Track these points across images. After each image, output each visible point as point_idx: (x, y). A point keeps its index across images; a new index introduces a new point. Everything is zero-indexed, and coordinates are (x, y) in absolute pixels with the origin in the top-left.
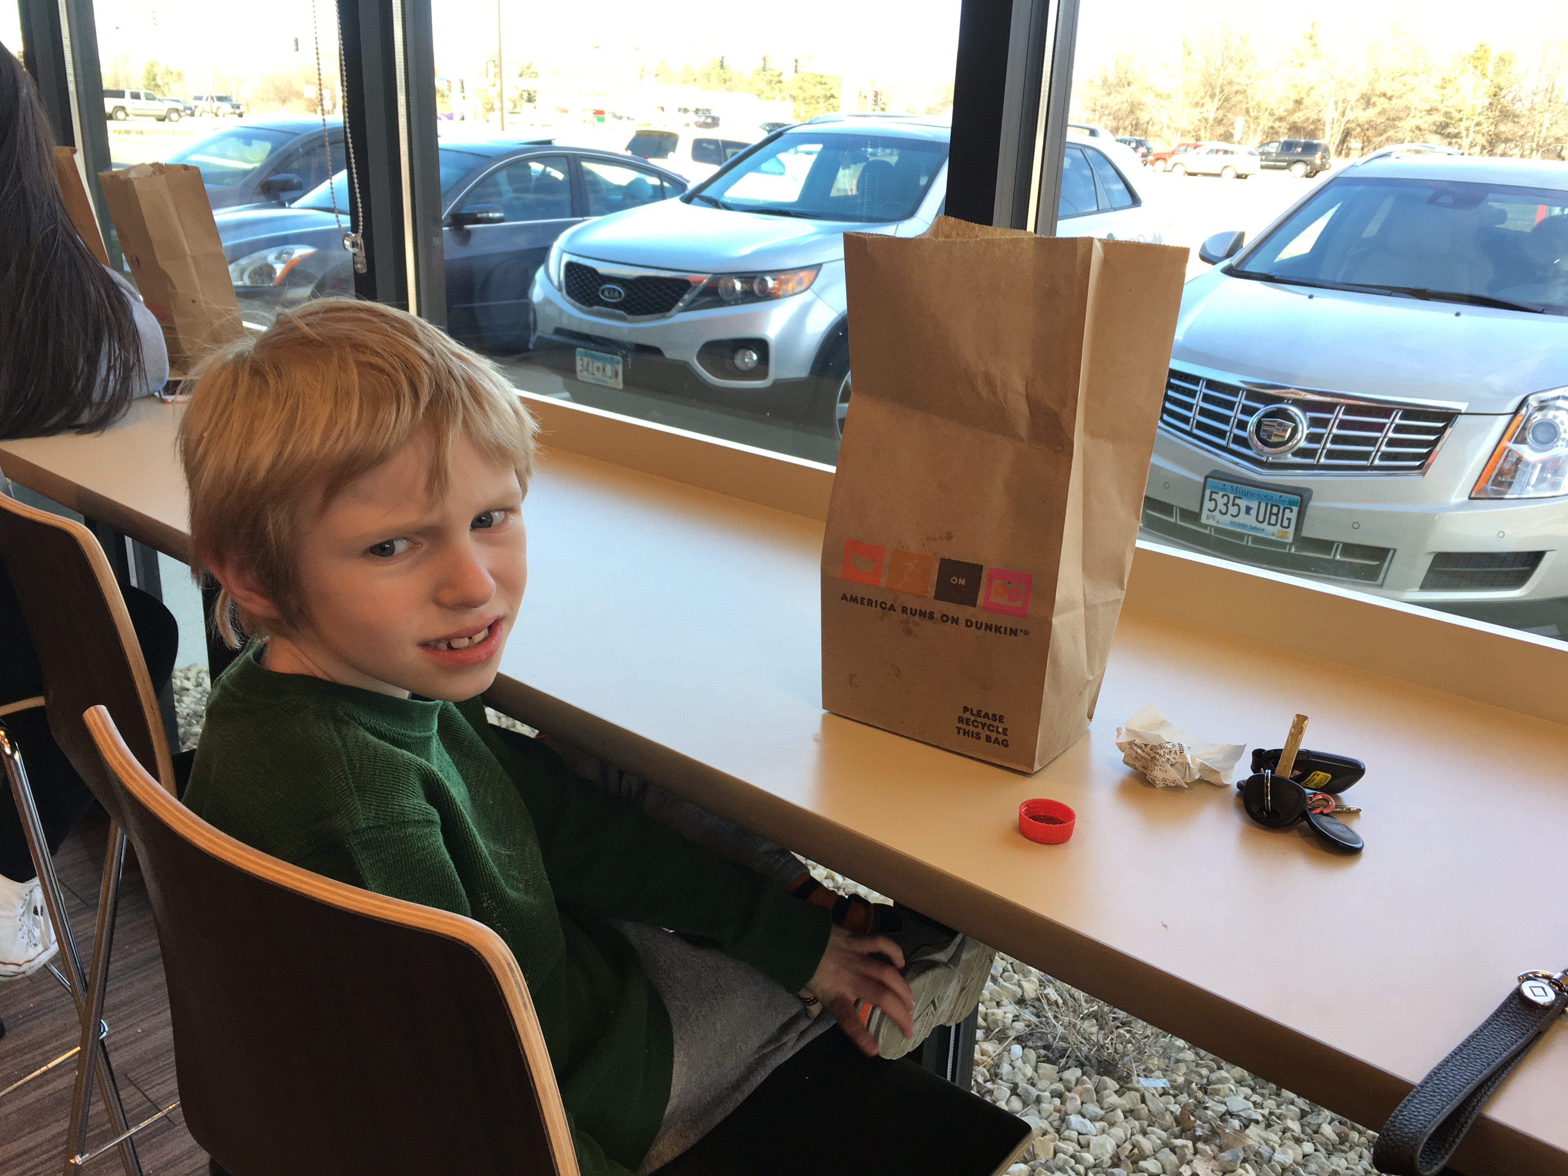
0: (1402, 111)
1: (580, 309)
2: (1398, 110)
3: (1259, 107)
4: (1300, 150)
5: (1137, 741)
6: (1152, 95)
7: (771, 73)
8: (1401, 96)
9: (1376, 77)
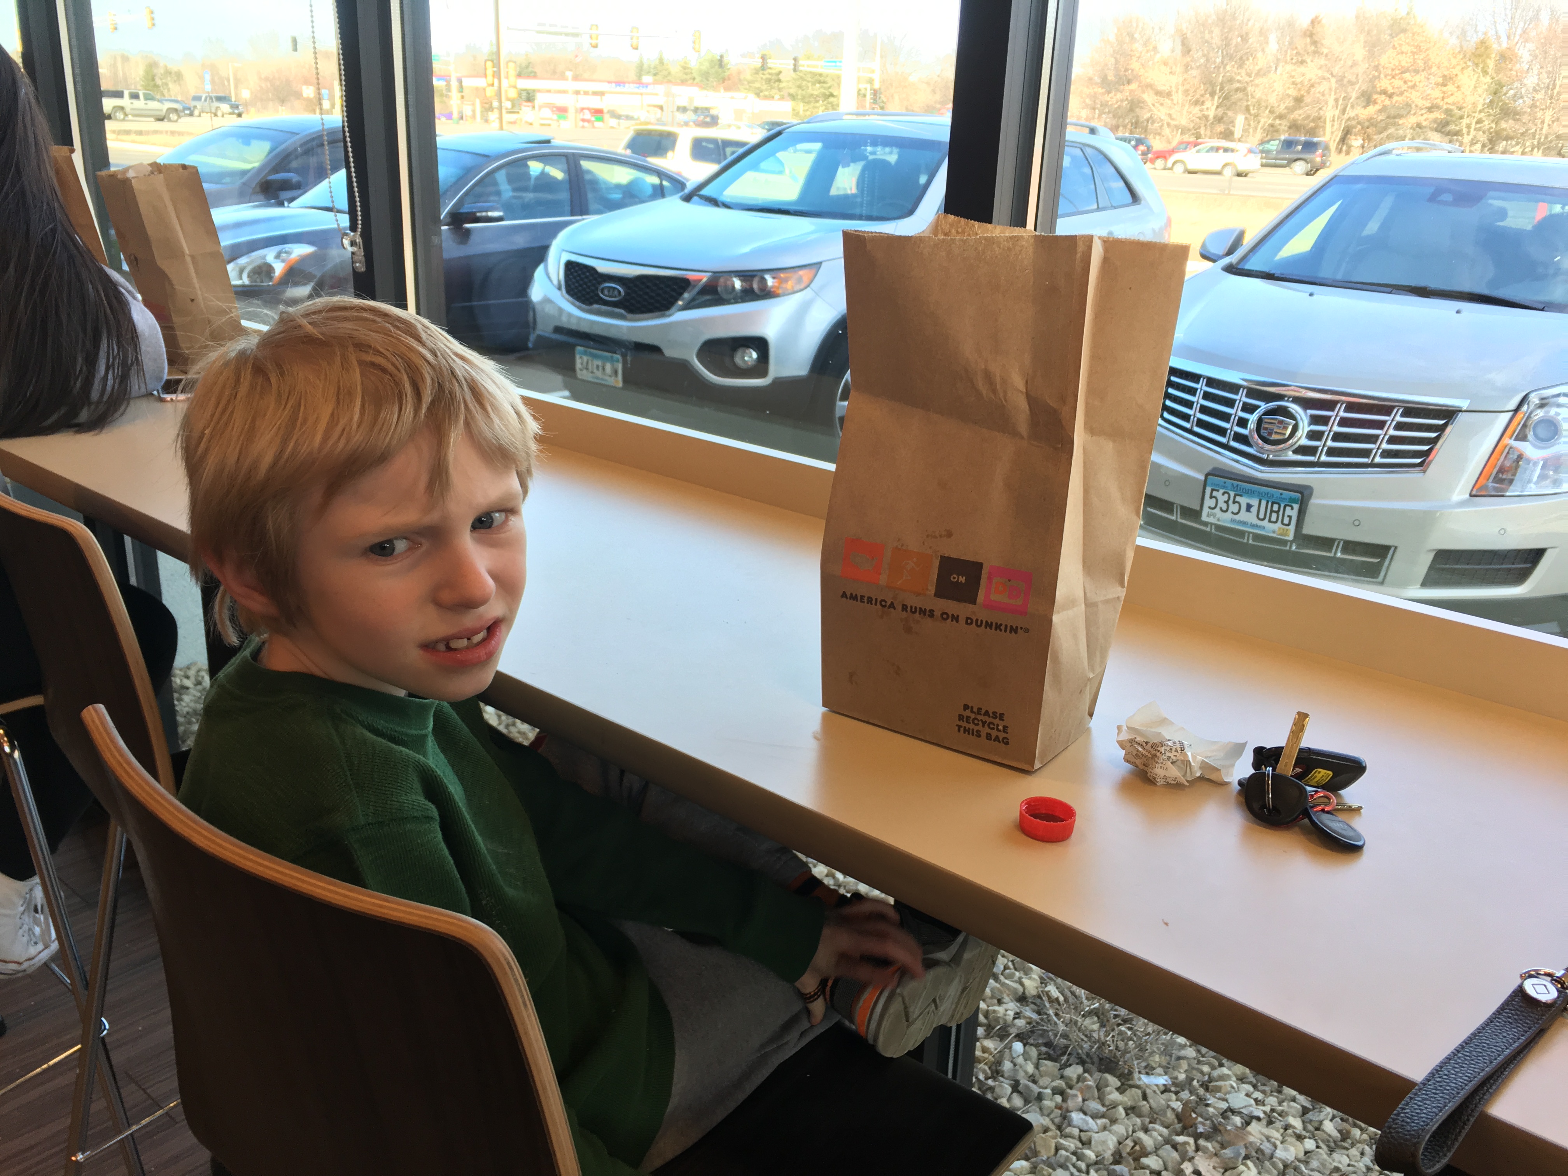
0: (1402, 108)
1: (580, 308)
2: (1398, 108)
3: (1259, 105)
4: (1300, 147)
5: (1138, 739)
6: (1151, 93)
7: (770, 71)
8: (1402, 94)
9: (1376, 74)
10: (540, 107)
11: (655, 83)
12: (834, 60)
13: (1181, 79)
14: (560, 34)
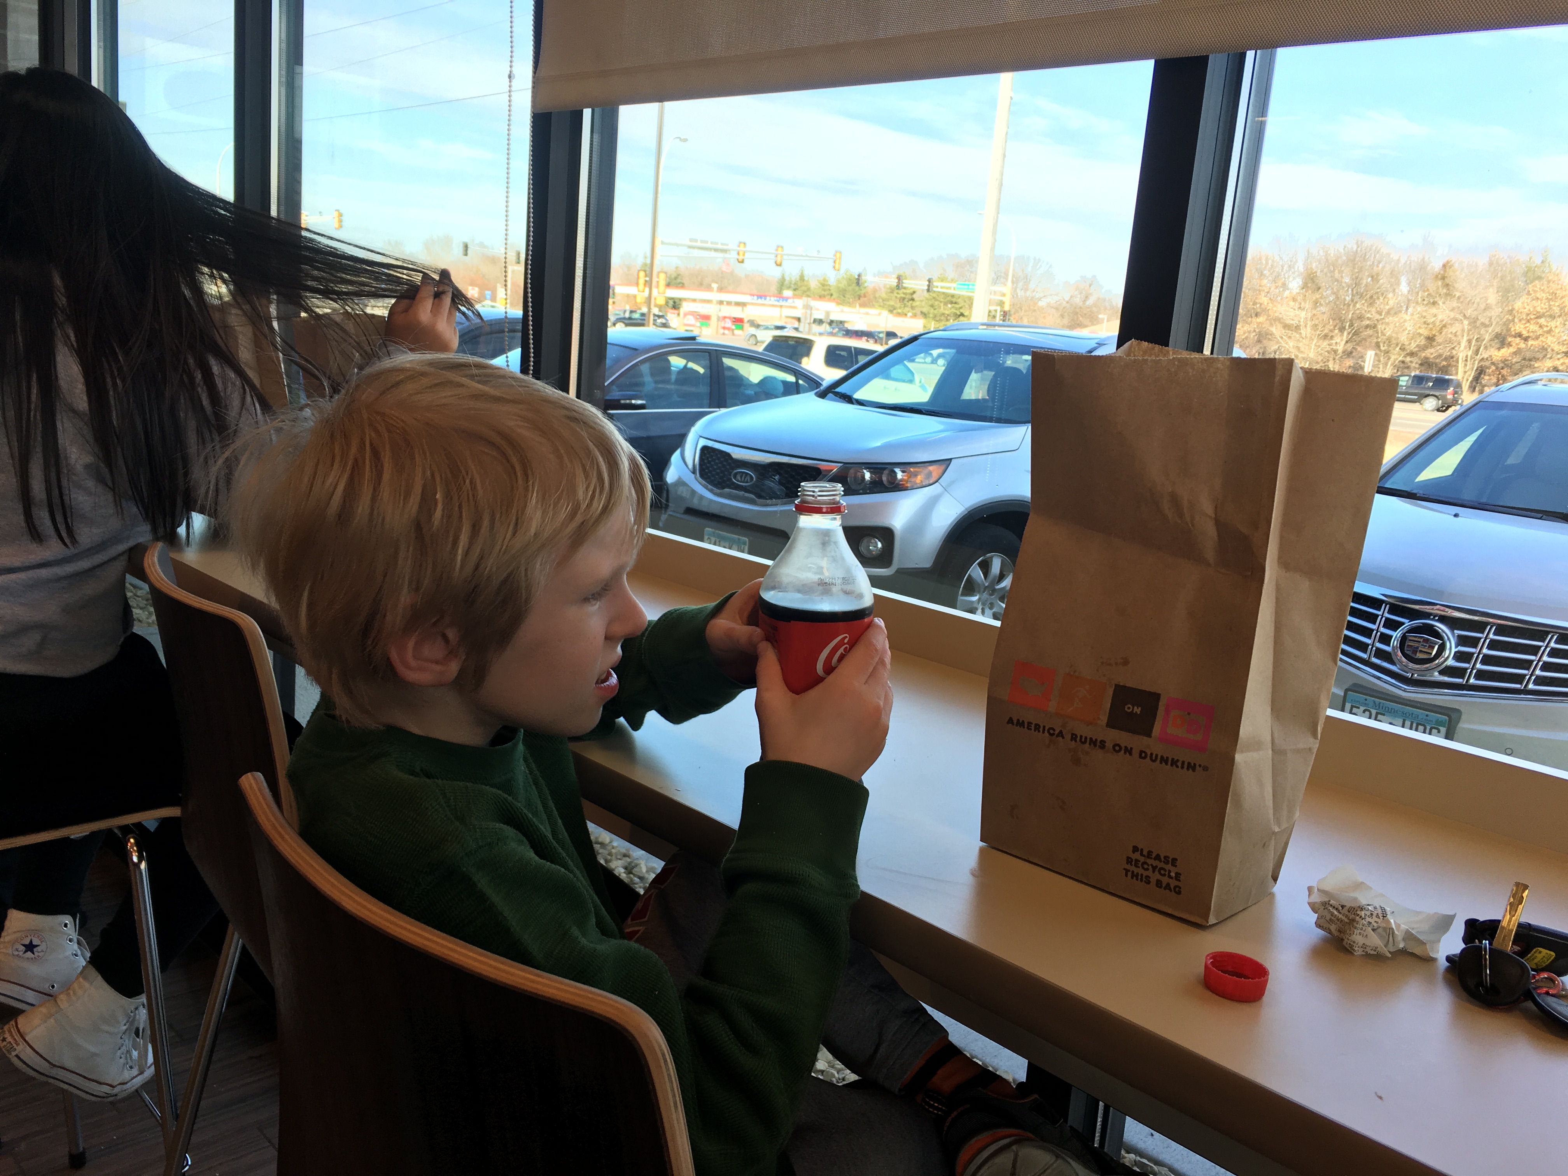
0: (1538, 351)
1: (711, 491)
2: (1533, 351)
3: (1389, 342)
4: (1431, 384)
5: (1332, 902)
6: (1280, 326)
7: (905, 291)
8: (1537, 338)
10: (685, 315)
11: (795, 296)
12: (967, 283)
13: (1310, 315)
14: (710, 249)
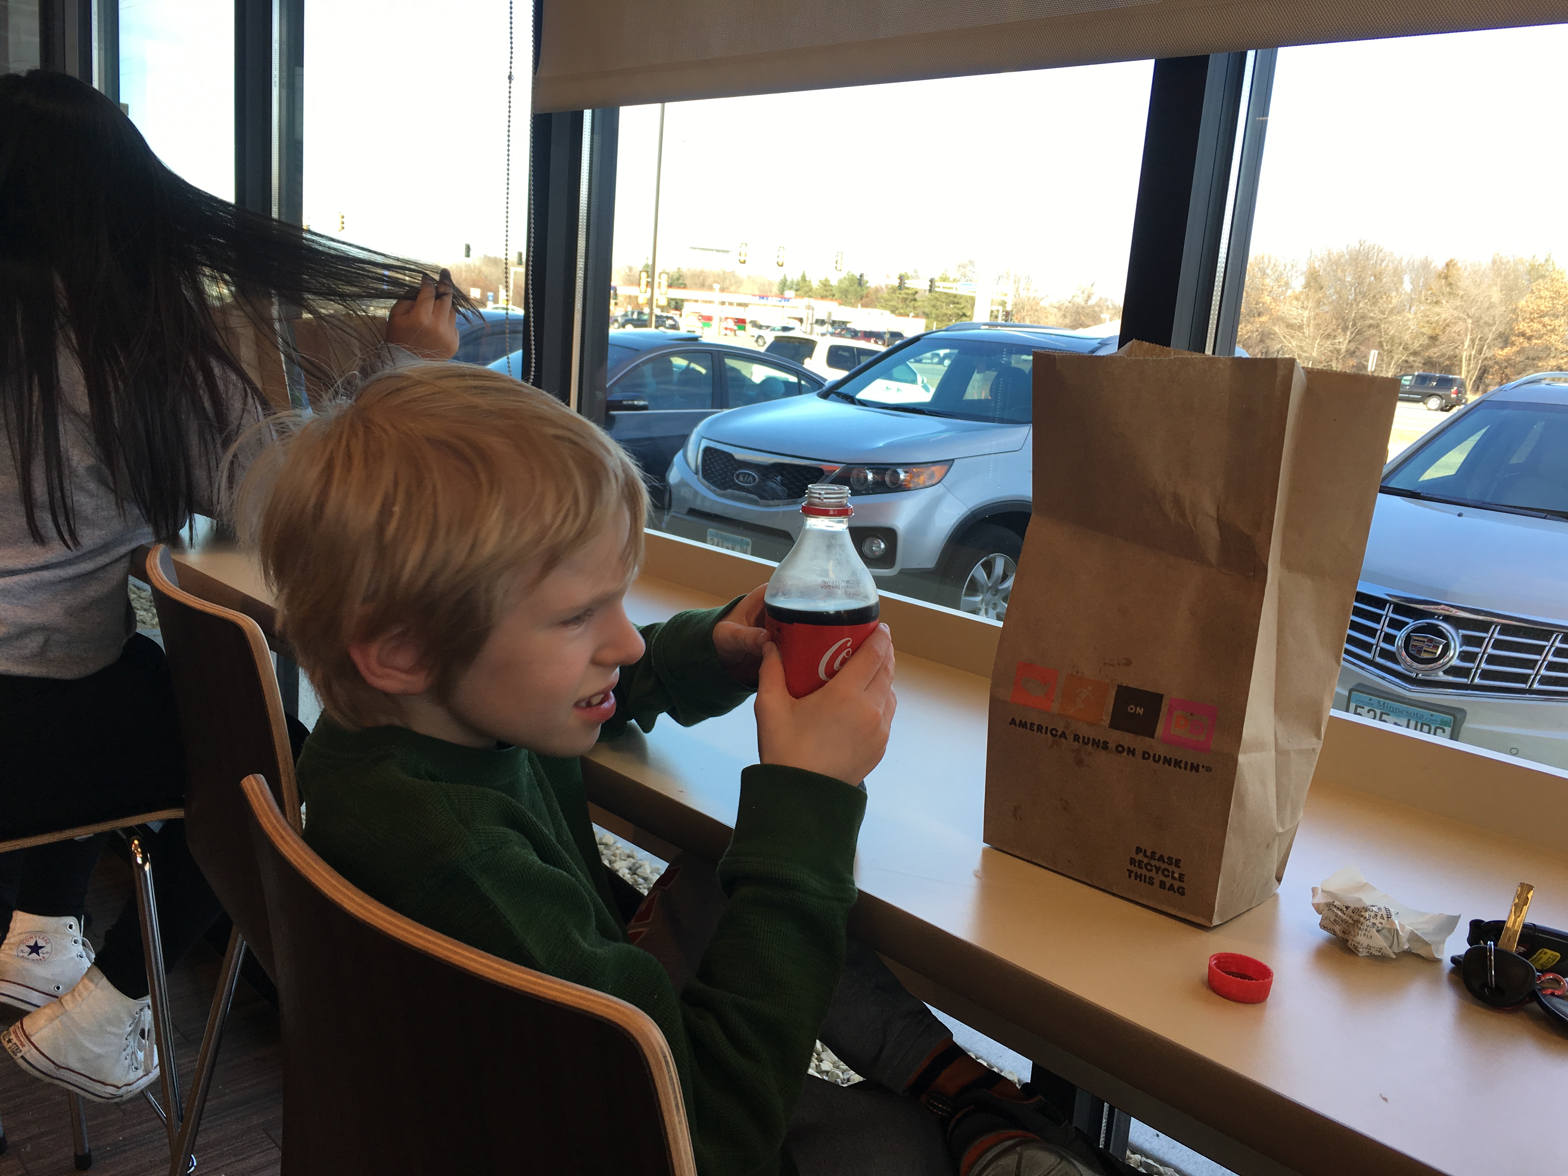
0: (1542, 351)
1: (714, 492)
2: (1537, 350)
3: (1393, 341)
4: (1434, 384)
5: (1336, 903)
6: (1282, 325)
7: (907, 291)
8: (1540, 337)
9: (1514, 317)
10: (688, 315)
11: (797, 297)
12: (969, 282)
13: (1312, 314)
